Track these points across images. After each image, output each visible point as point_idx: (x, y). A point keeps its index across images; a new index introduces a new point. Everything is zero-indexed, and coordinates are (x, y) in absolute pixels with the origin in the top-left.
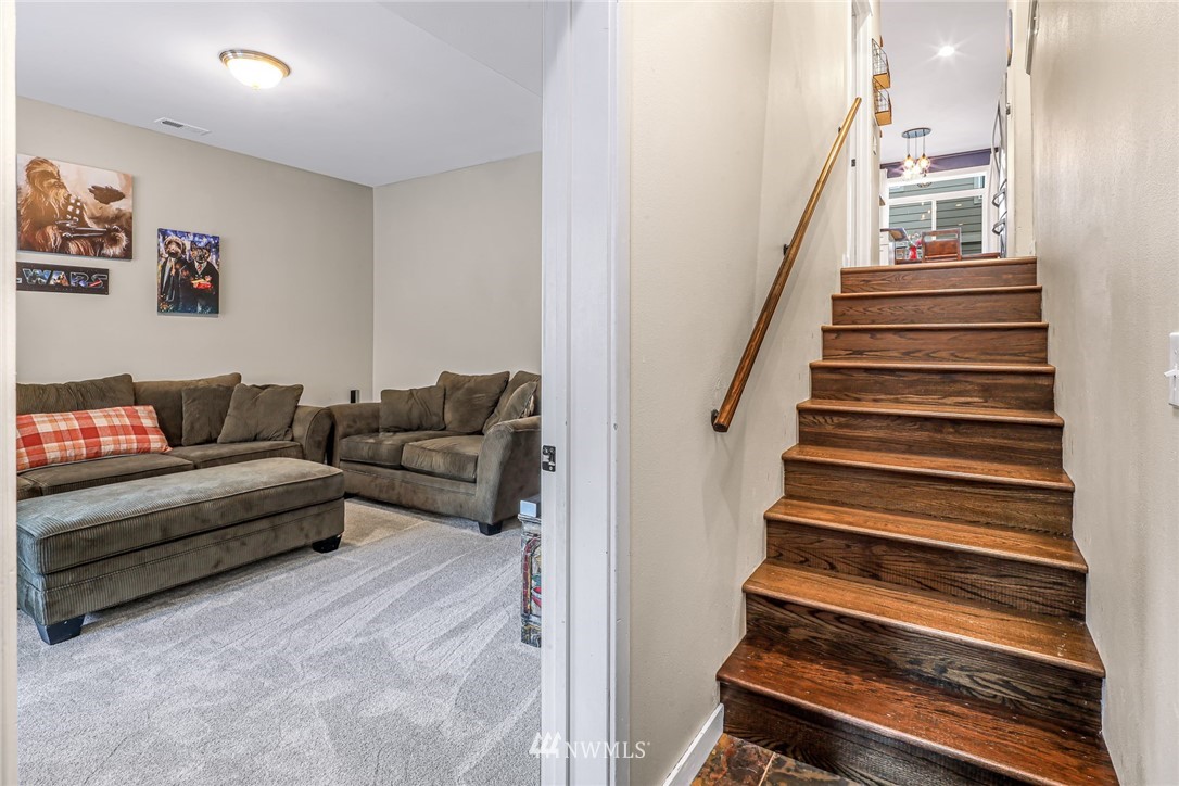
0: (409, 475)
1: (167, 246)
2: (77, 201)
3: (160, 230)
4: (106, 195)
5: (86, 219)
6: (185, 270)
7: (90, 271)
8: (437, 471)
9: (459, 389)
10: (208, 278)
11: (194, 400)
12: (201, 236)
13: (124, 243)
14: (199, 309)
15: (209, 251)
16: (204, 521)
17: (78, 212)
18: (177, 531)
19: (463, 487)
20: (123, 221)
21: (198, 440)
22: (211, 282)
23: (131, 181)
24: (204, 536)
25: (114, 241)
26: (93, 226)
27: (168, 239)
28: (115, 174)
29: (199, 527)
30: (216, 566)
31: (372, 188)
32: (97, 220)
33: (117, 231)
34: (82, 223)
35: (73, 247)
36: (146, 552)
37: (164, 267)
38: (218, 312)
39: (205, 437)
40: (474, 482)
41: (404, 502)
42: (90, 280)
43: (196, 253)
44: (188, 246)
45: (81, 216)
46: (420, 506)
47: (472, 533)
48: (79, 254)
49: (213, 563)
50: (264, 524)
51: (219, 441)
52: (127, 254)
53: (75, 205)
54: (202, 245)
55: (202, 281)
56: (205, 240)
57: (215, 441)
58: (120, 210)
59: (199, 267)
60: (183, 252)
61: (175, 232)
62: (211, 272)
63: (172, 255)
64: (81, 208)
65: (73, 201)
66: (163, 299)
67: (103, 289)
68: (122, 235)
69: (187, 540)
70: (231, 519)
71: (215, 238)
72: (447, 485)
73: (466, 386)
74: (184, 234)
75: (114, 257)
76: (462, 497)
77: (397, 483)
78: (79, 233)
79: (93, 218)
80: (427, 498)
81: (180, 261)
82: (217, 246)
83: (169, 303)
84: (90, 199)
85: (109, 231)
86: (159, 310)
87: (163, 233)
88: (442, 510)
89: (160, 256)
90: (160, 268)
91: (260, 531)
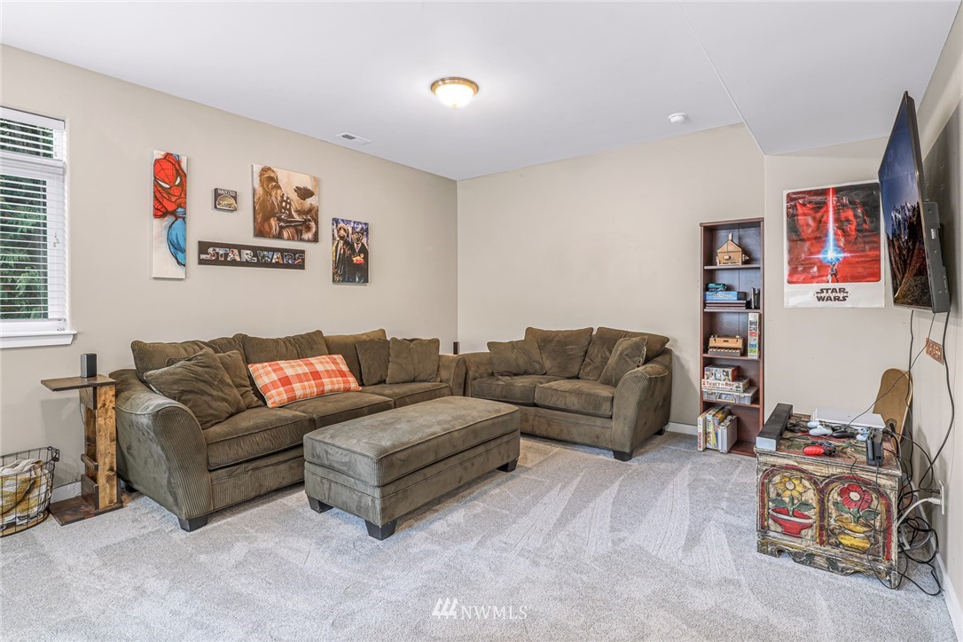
0: (543, 411)
1: (338, 231)
2: (288, 198)
3: (334, 219)
4: (304, 193)
5: (293, 213)
6: (349, 249)
7: (295, 252)
8: (572, 408)
9: (550, 341)
10: (362, 256)
11: (366, 350)
12: (358, 223)
13: (314, 230)
14: (357, 279)
15: (362, 234)
16: (455, 446)
17: (288, 207)
18: (443, 454)
19: (599, 422)
20: (313, 212)
21: (375, 381)
22: (363, 258)
23: (317, 181)
24: (453, 458)
25: (308, 229)
26: (297, 218)
27: (339, 226)
28: (308, 177)
29: (452, 451)
30: (460, 481)
31: (456, 182)
32: (299, 212)
33: (310, 221)
34: (290, 215)
35: (285, 234)
36: (427, 470)
37: (337, 247)
38: (366, 281)
39: (378, 379)
40: (611, 418)
41: (537, 433)
42: (295, 259)
43: (355, 236)
44: (350, 232)
45: (290, 210)
46: (555, 436)
47: (605, 458)
48: (289, 239)
49: (458, 479)
50: (481, 449)
51: (387, 382)
52: (315, 239)
53: (286, 202)
54: (358, 230)
55: (358, 258)
56: (360, 226)
57: (384, 382)
58: (311, 204)
59: (357, 247)
60: (348, 236)
61: (343, 220)
62: (364, 250)
63: (342, 238)
64: (290, 204)
65: (285, 199)
66: (337, 272)
67: (301, 266)
68: (313, 224)
69: (446, 461)
70: (467, 445)
71: (366, 224)
72: (583, 419)
73: (556, 339)
74: (348, 222)
75: (309, 241)
76: (598, 430)
77: (531, 418)
78: (289, 223)
79: (297, 211)
80: (562, 430)
81: (346, 243)
82: (367, 230)
83: (340, 276)
84: (294, 197)
85: (306, 221)
86: (334, 281)
87: (336, 221)
88: (578, 440)
89: (334, 239)
90: (334, 248)
91: (480, 454)
